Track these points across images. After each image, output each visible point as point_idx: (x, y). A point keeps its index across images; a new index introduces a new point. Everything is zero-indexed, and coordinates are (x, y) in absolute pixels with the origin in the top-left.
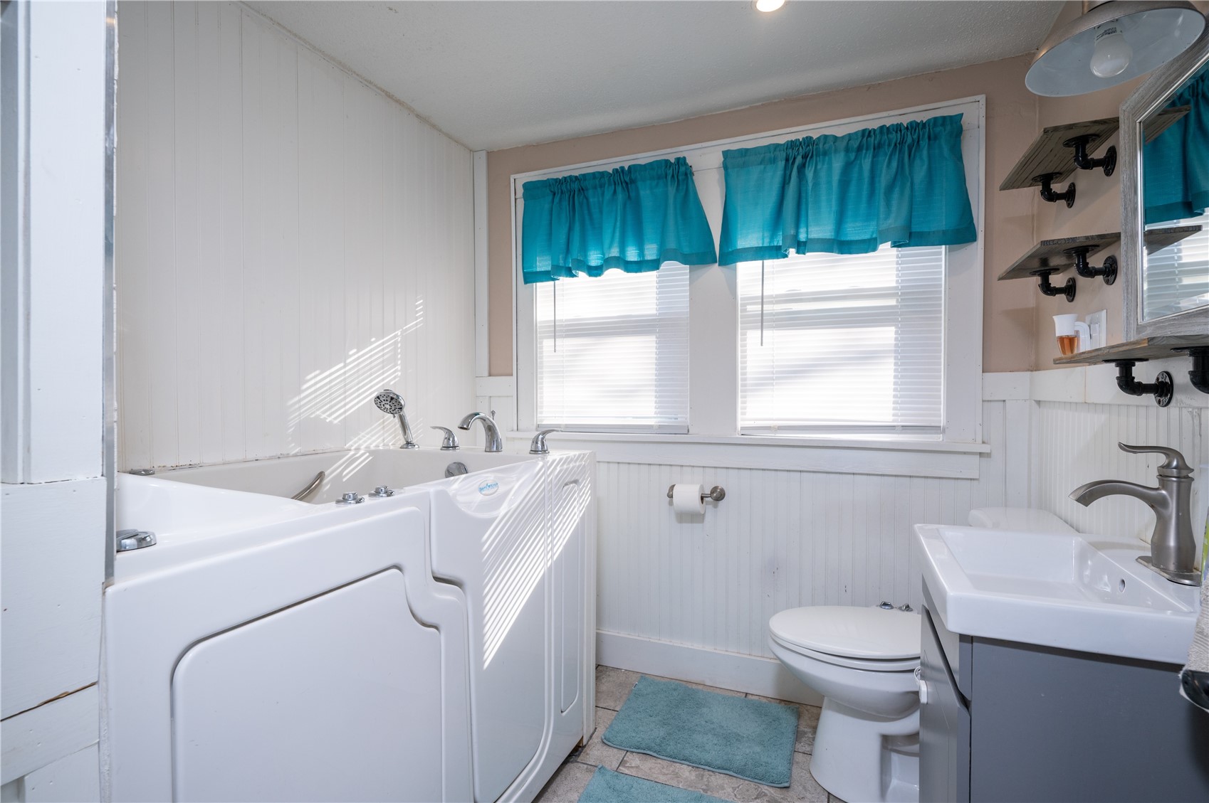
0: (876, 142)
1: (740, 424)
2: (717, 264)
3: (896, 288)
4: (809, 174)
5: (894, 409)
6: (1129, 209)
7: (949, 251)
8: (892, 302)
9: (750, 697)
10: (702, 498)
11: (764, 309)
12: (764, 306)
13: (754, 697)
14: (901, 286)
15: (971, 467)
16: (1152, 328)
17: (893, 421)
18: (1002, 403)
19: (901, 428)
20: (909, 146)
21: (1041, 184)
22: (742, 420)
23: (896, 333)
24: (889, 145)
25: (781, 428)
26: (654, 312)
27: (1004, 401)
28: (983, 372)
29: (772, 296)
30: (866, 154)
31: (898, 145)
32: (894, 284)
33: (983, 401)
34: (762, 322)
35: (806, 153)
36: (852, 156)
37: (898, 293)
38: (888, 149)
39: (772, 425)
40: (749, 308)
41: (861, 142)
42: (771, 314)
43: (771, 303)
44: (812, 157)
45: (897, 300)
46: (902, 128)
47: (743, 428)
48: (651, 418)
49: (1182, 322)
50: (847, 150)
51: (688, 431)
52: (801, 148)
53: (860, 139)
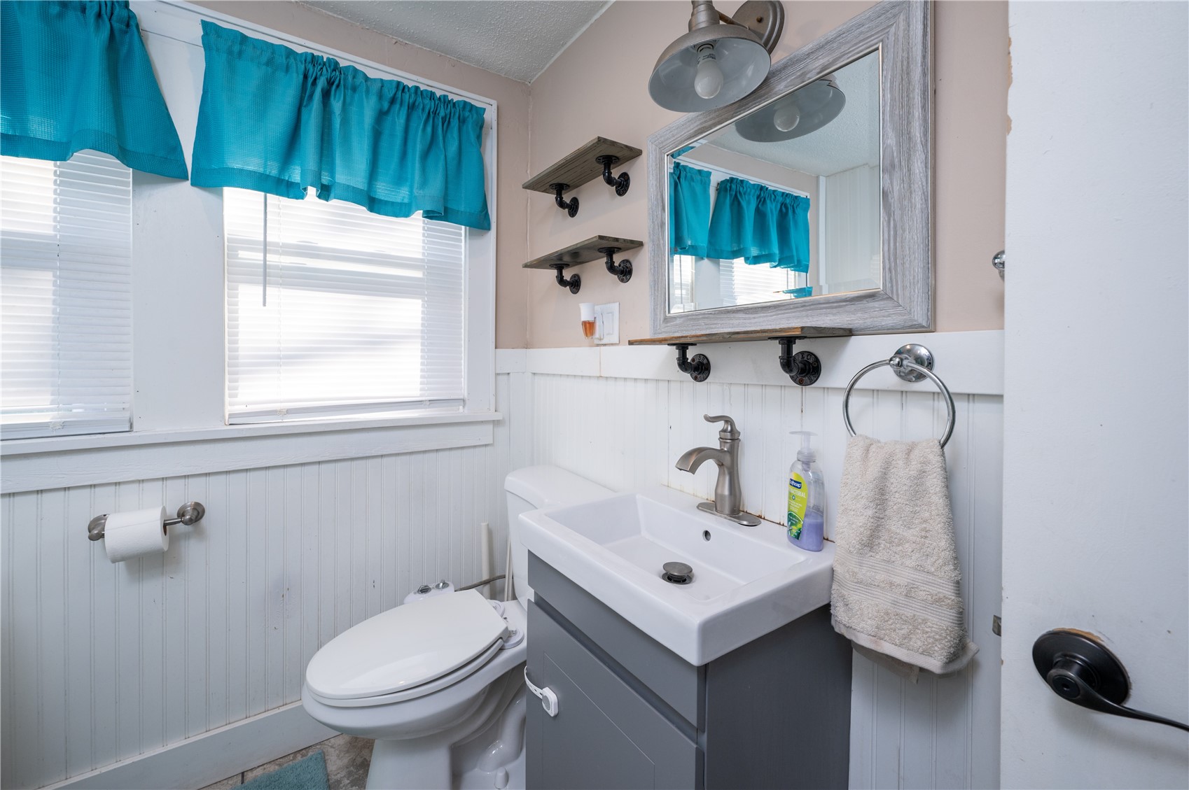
0: (411, 101)
1: (229, 409)
2: (189, 182)
3: (422, 260)
4: (336, 105)
5: (422, 383)
6: (656, 222)
7: (469, 234)
8: (418, 274)
9: (250, 776)
10: (165, 526)
11: (268, 259)
12: (268, 255)
13: (255, 773)
14: (428, 260)
15: (483, 434)
16: (682, 319)
17: (421, 396)
18: (506, 377)
19: (428, 403)
20: (442, 118)
21: (555, 191)
22: (231, 404)
23: (423, 306)
24: (423, 110)
25: (289, 412)
26: (51, 232)
27: (509, 374)
28: (496, 348)
29: (278, 243)
30: (400, 109)
31: (431, 113)
32: (420, 256)
33: (497, 374)
34: (266, 276)
35: (331, 79)
36: (386, 105)
37: (424, 266)
38: (422, 113)
39: (278, 409)
40: (242, 254)
41: (395, 94)
42: (276, 267)
43: (276, 252)
44: (338, 86)
45: (424, 273)
46: (435, 98)
47: (231, 416)
48: (48, 410)
49: (718, 316)
50: (380, 96)
51: (131, 426)
52: (324, 69)
53: (394, 91)
